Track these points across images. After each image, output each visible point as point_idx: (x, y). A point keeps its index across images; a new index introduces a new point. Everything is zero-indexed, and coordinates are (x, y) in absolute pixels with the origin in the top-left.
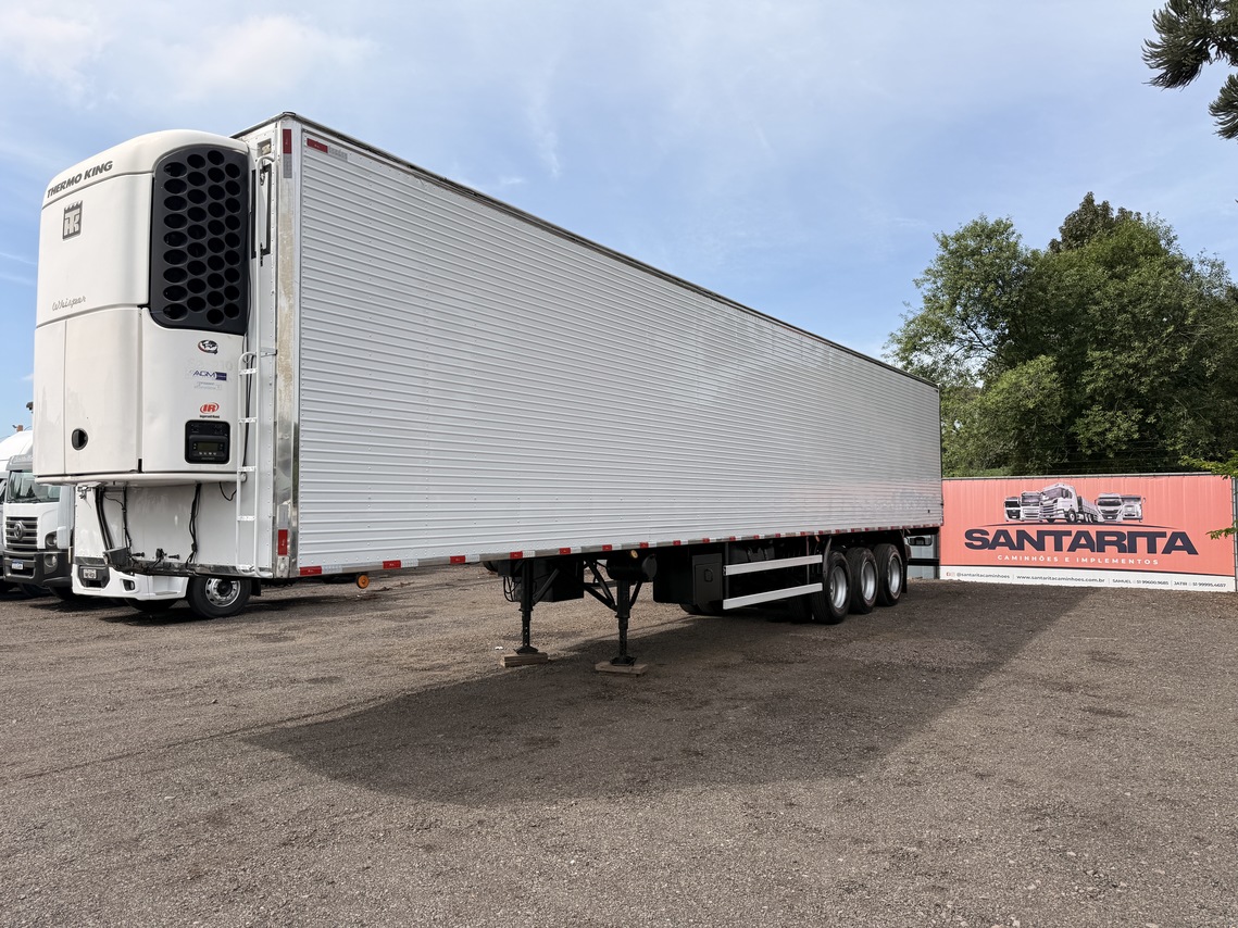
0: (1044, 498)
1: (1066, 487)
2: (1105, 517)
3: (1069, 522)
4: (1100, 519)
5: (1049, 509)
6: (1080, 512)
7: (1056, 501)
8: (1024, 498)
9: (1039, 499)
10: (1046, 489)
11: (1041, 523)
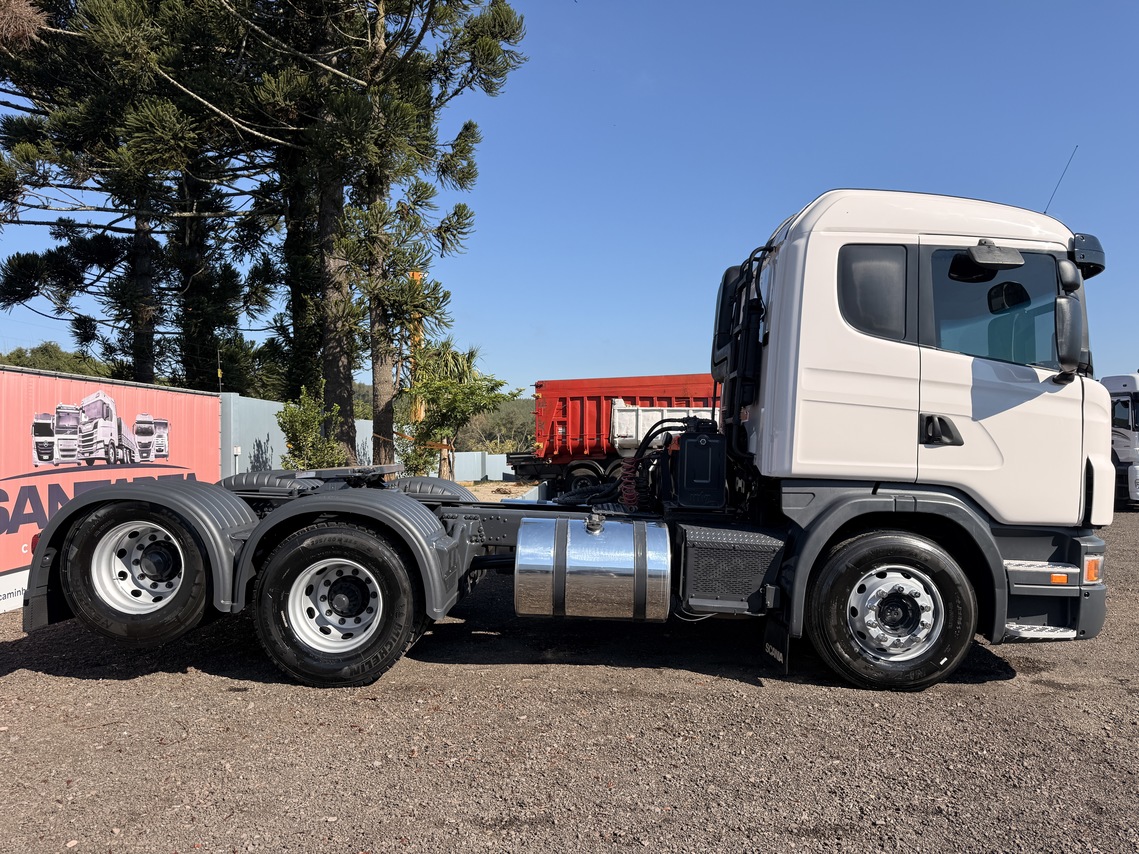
0: (84, 418)
1: (108, 400)
2: (141, 452)
3: (110, 465)
4: (137, 459)
5: (88, 440)
6: (121, 446)
7: (95, 427)
8: (59, 418)
9: (78, 419)
10: (86, 402)
11: (79, 469)
